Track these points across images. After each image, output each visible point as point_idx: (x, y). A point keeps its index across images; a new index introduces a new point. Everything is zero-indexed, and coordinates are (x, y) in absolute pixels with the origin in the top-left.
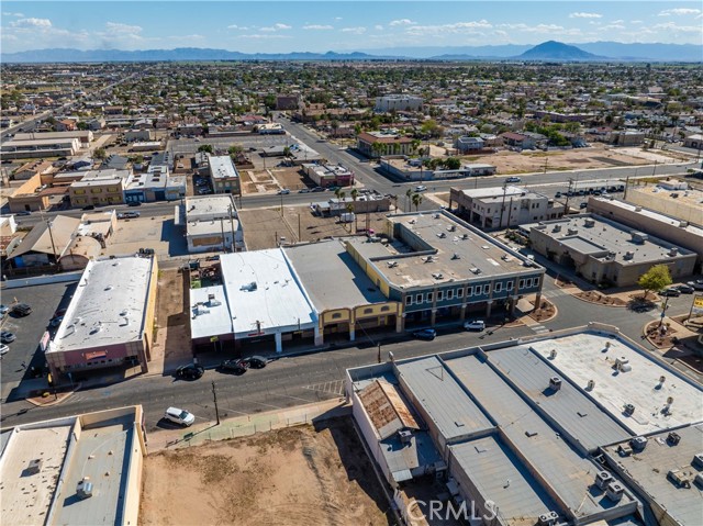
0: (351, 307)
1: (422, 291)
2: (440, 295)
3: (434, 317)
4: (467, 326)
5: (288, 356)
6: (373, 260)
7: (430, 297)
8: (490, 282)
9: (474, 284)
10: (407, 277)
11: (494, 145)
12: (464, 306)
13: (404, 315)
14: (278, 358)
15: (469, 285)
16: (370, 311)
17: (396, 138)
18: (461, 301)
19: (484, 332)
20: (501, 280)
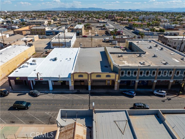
0: (89, 73)
1: (131, 69)
2: (141, 73)
3: (136, 85)
4: (155, 92)
5: (52, 93)
6: (111, 53)
7: (135, 73)
8: (173, 69)
9: (163, 70)
10: (125, 62)
11: (179, 28)
12: (155, 81)
13: (119, 81)
14: (47, 93)
15: (159, 69)
16: (99, 76)
17: (142, 23)
18: (154, 78)
19: (165, 98)
20: (180, 69)
